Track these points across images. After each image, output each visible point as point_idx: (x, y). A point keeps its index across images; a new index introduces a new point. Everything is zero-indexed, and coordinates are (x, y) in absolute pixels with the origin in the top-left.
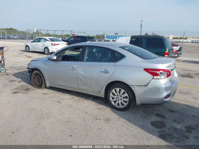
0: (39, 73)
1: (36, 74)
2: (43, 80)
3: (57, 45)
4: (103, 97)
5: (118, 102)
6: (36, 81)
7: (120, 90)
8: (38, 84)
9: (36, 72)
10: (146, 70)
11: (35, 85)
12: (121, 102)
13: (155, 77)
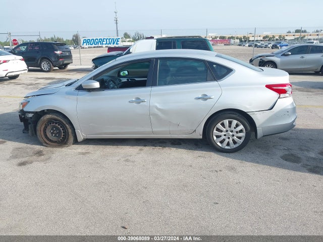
0: (59, 118)
1: (50, 121)
2: (70, 131)
3: (5, 62)
4: (201, 137)
5: (227, 140)
6: (49, 135)
7: (230, 123)
8: (54, 139)
9: (48, 116)
10: (269, 87)
11: (47, 142)
12: (233, 140)
13: (282, 95)
